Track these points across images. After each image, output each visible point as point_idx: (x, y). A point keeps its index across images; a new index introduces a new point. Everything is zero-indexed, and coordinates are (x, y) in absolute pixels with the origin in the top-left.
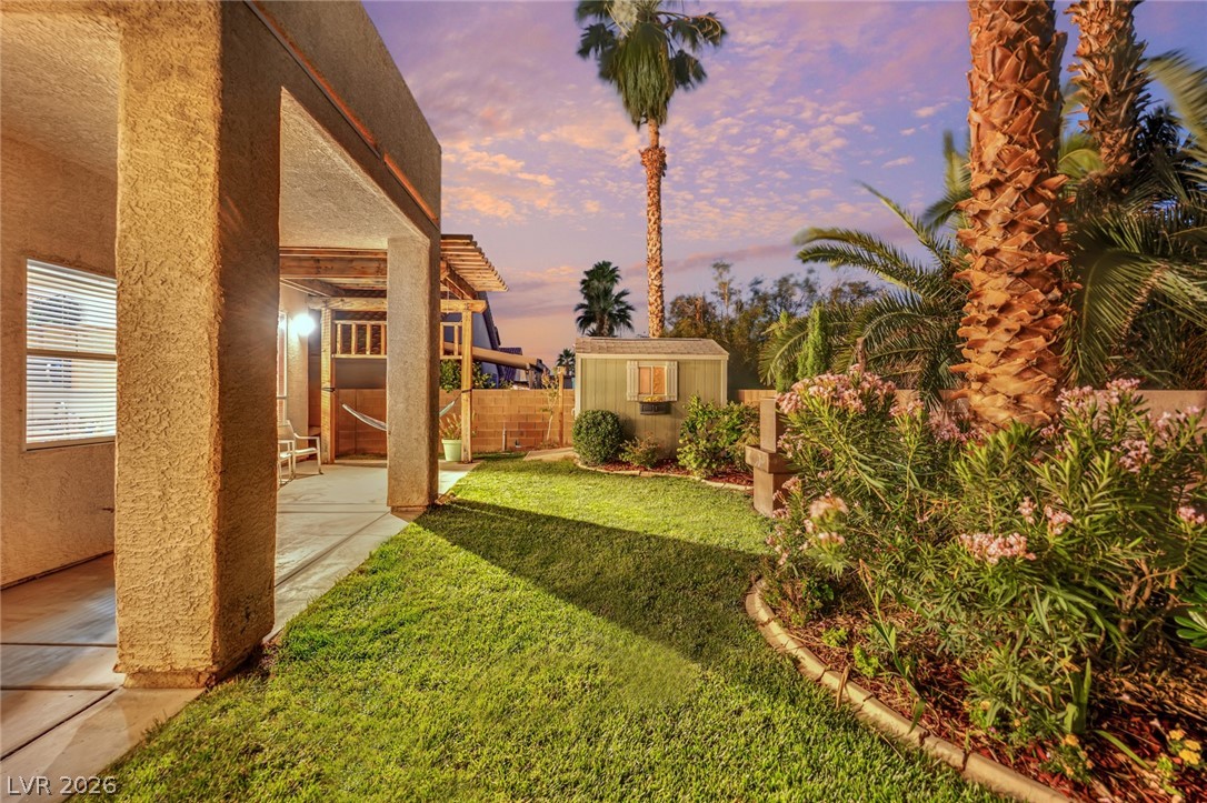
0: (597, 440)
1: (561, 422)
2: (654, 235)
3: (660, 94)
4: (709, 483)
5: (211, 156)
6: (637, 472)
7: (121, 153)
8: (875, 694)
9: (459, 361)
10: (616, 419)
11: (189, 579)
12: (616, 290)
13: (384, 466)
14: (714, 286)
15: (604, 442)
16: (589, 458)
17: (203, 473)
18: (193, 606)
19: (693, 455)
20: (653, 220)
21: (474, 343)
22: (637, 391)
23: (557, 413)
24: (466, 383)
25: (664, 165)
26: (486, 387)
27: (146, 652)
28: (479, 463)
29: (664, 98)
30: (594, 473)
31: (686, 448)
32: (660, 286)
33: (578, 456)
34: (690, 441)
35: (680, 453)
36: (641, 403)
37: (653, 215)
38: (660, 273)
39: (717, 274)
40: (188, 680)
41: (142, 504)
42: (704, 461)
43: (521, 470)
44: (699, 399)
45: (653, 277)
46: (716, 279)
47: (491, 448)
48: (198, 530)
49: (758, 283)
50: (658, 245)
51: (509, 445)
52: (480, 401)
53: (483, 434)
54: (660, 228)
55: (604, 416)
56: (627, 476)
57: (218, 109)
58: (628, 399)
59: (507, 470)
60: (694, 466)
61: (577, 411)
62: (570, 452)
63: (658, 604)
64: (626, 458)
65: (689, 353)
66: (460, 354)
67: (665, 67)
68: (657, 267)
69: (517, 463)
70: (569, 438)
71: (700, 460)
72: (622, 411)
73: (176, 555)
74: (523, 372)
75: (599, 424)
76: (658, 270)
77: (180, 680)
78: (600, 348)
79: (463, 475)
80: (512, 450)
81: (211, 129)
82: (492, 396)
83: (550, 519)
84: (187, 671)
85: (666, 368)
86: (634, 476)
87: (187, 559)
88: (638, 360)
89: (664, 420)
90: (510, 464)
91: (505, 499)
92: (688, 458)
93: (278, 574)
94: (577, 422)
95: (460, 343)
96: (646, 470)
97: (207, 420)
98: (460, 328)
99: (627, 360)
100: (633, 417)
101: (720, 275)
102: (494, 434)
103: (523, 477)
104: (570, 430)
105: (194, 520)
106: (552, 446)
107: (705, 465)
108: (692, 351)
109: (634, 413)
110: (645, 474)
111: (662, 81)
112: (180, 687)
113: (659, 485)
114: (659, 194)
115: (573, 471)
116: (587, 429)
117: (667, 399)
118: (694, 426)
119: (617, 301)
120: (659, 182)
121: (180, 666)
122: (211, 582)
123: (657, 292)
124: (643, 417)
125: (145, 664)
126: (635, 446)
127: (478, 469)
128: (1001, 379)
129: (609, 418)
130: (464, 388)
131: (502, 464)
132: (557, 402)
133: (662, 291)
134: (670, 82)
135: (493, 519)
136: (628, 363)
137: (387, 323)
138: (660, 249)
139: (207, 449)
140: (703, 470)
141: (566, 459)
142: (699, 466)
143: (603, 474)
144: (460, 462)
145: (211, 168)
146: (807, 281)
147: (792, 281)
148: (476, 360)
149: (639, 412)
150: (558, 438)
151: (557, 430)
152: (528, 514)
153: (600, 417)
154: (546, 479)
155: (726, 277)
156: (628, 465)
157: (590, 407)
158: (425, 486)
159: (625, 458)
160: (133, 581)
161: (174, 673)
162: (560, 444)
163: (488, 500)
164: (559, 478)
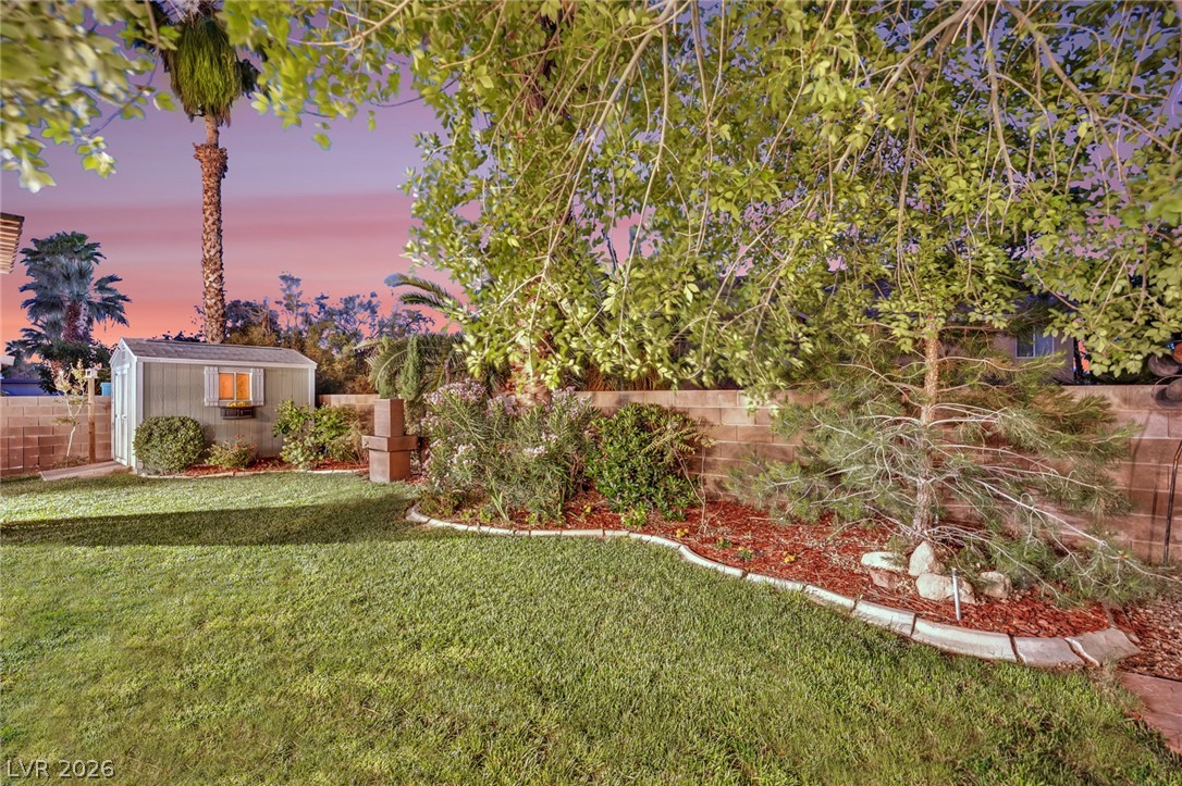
0: (175, 447)
1: (92, 434)
2: (213, 236)
3: (224, 95)
4: (317, 472)
6: (231, 473)
8: (492, 526)
10: (197, 424)
12: (99, 271)
14: (280, 296)
19: (299, 450)
20: (211, 220)
22: (217, 397)
23: (84, 424)
25: (225, 168)
29: (227, 101)
32: (221, 290)
35: (281, 451)
36: (224, 408)
37: (211, 214)
38: (221, 277)
39: (285, 286)
42: (310, 455)
44: (292, 403)
45: (211, 279)
46: (284, 291)
49: (323, 297)
50: (218, 247)
54: (219, 231)
55: (183, 422)
56: (218, 478)
58: (206, 404)
60: (301, 460)
64: (214, 462)
65: (276, 361)
67: (230, 68)
68: (217, 270)
69: (39, 484)
70: (103, 451)
71: (306, 454)
72: (201, 416)
75: (177, 430)
76: (218, 273)
78: (167, 352)
85: (251, 374)
86: (226, 477)
88: (219, 366)
89: (248, 424)
90: (30, 486)
92: (293, 453)
96: (239, 471)
99: (203, 365)
100: (214, 422)
101: (289, 287)
104: (103, 444)
106: (76, 464)
107: (311, 458)
108: (277, 358)
109: (214, 419)
110: (239, 474)
111: (227, 84)
113: (258, 482)
114: (219, 195)
117: (252, 404)
118: (286, 428)
119: (101, 287)
120: (219, 182)
123: (217, 295)
124: (223, 423)
126: (222, 449)
129: (189, 424)
133: (223, 295)
134: (237, 89)
136: (206, 368)
138: (220, 252)
140: (309, 463)
142: (306, 459)
143: (183, 480)
146: (370, 302)
147: (357, 301)
149: (219, 417)
151: (84, 444)
153: (179, 424)
155: (295, 290)
156: (216, 468)
159: (212, 462)
162: (89, 460)
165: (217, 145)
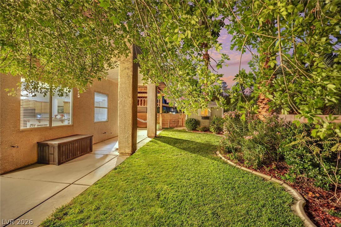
0: (190, 125)
1: (183, 121)
4: (217, 135)
5: (131, 80)
6: (200, 132)
7: (119, 80)
8: (231, 161)
9: (159, 107)
10: (195, 120)
11: (128, 140)
13: (147, 130)
15: (192, 125)
16: (189, 129)
17: (130, 125)
18: (129, 144)
21: (163, 103)
22: (201, 114)
23: (182, 119)
24: (161, 112)
25: (209, 58)
26: (165, 113)
27: (122, 150)
28: (164, 130)
30: (190, 132)
31: (212, 127)
33: (186, 128)
34: (213, 125)
35: (210, 128)
36: (202, 117)
40: (128, 154)
41: (122, 129)
42: (216, 130)
43: (173, 131)
44: (216, 116)
47: (166, 127)
48: (129, 133)
51: (170, 126)
52: (164, 116)
53: (164, 124)
55: (193, 120)
56: (198, 133)
57: (132, 73)
58: (199, 116)
59: (170, 131)
60: (213, 131)
61: (186, 118)
62: (185, 128)
63: (200, 151)
64: (198, 129)
65: (214, 105)
66: (159, 105)
69: (172, 130)
70: (184, 125)
71: (215, 130)
72: (197, 118)
73: (126, 136)
74: (172, 109)
75: (191, 121)
77: (127, 154)
79: (161, 132)
80: (171, 127)
81: (131, 76)
82: (166, 115)
83: (180, 139)
84: (128, 153)
86: (199, 133)
87: (128, 137)
89: (207, 121)
90: (171, 130)
91: (170, 136)
92: (212, 129)
93: (137, 142)
94: (186, 121)
95: (160, 103)
97: (131, 118)
98: (160, 100)
100: (200, 120)
101: (224, 85)
102: (167, 123)
103: (174, 132)
104: (184, 123)
105: (129, 132)
106: (180, 127)
107: (216, 131)
110: (202, 133)
112: (127, 155)
113: (205, 135)
115: (185, 132)
116: (189, 122)
117: (208, 116)
118: (214, 122)
121: (127, 152)
122: (131, 141)
124: (202, 120)
125: (122, 152)
126: (200, 126)
127: (164, 131)
128: (263, 112)
129: (194, 120)
130: (160, 113)
131: (169, 130)
132: (182, 116)
135: (169, 139)
137: (147, 99)
139: (131, 122)
140: (215, 132)
141: (184, 129)
142: (215, 131)
143: (192, 132)
144: (159, 129)
145: (131, 82)
148: (163, 106)
149: (201, 119)
150: (182, 125)
151: (182, 123)
152: (175, 139)
154: (179, 133)
156: (198, 131)
157: (189, 118)
158: (154, 132)
160: (121, 140)
161: (126, 153)
162: (182, 126)
163: (167, 136)
164: (182, 133)
165: (207, 54)
